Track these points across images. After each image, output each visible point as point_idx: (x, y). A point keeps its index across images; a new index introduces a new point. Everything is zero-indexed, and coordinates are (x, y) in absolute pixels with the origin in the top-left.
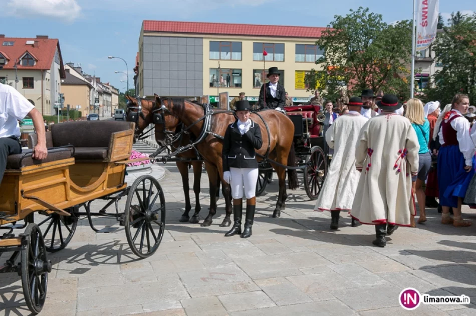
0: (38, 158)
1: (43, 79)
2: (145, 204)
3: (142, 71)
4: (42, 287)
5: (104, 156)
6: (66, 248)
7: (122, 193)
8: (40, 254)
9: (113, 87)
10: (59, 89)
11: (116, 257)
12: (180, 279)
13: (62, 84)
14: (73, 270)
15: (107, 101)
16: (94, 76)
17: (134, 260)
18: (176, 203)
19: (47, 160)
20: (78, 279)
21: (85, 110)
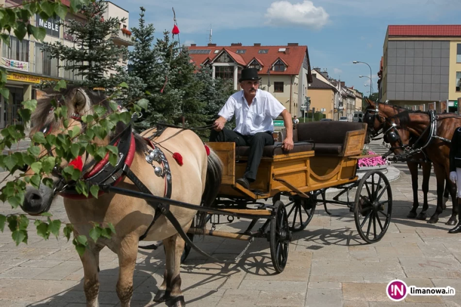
0: (286, 149)
1: (292, 83)
2: (373, 196)
3: (386, 75)
4: (284, 253)
5: (339, 151)
6: (305, 229)
7: (354, 185)
8: (284, 227)
9: (357, 91)
10: (306, 93)
11: (346, 240)
12: (400, 262)
13: (309, 88)
14: (309, 246)
15: (351, 105)
16: (339, 80)
17: (361, 244)
18: (407, 201)
19: (293, 151)
20: (313, 253)
21: (329, 113)
